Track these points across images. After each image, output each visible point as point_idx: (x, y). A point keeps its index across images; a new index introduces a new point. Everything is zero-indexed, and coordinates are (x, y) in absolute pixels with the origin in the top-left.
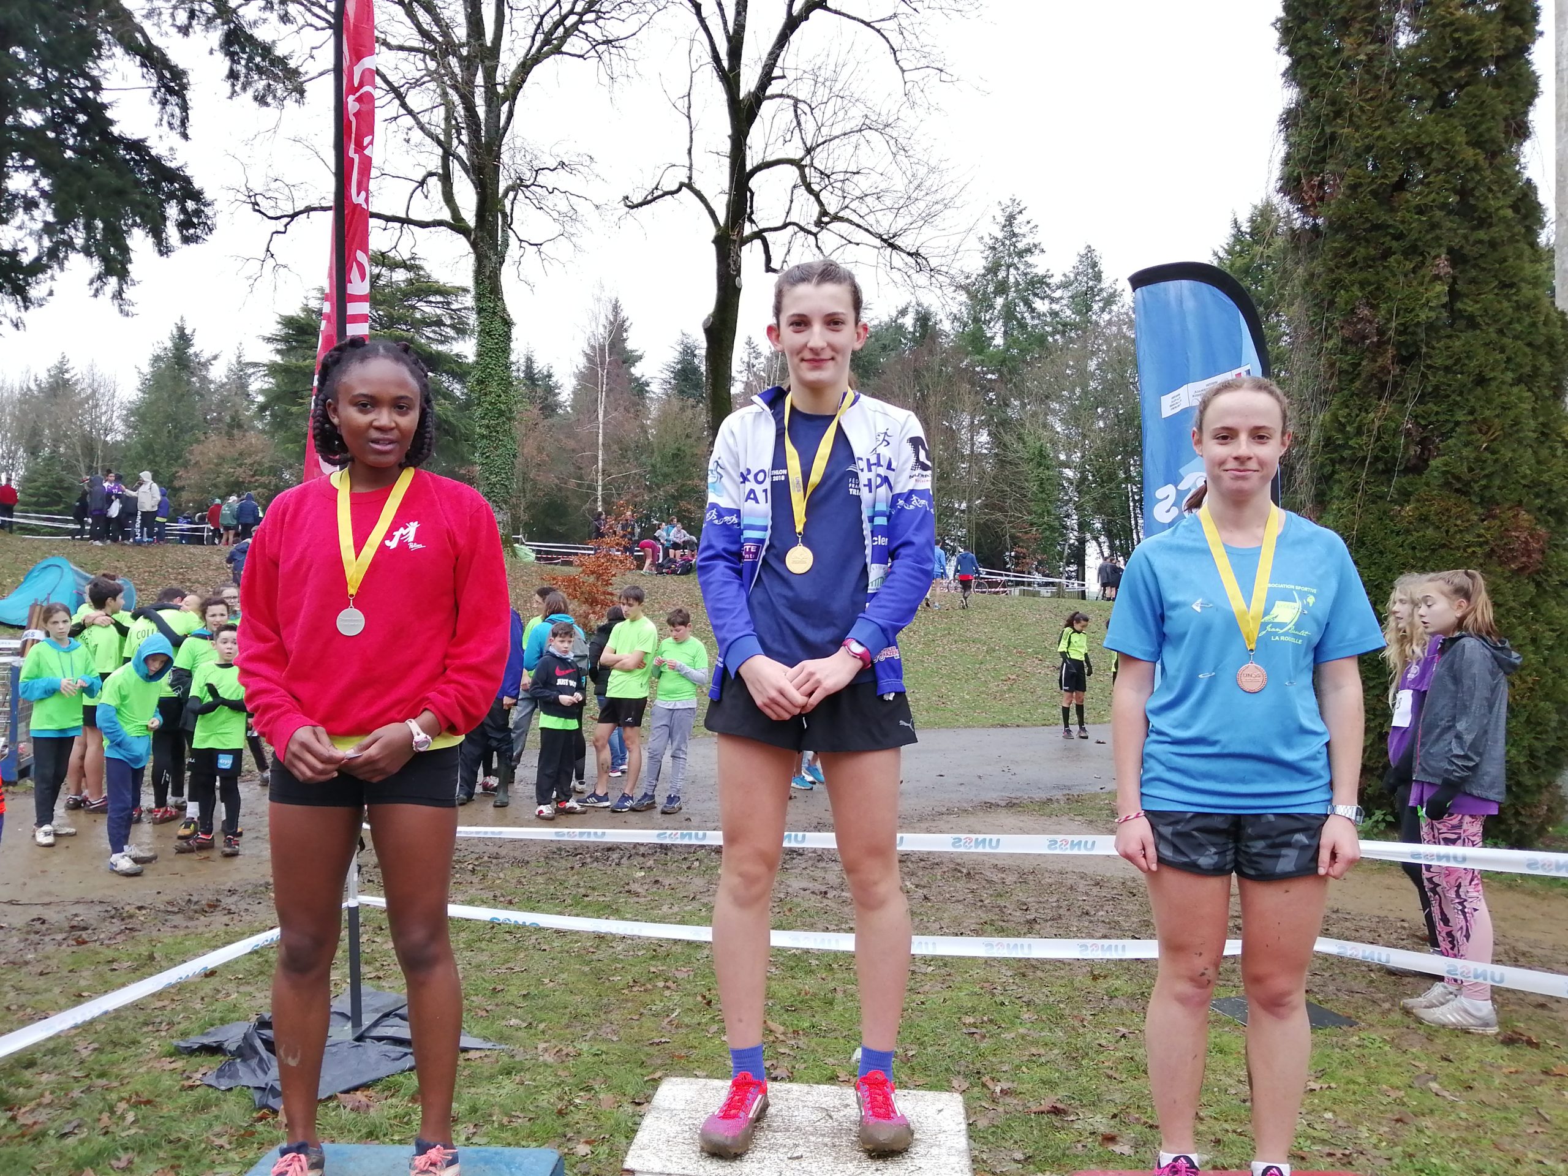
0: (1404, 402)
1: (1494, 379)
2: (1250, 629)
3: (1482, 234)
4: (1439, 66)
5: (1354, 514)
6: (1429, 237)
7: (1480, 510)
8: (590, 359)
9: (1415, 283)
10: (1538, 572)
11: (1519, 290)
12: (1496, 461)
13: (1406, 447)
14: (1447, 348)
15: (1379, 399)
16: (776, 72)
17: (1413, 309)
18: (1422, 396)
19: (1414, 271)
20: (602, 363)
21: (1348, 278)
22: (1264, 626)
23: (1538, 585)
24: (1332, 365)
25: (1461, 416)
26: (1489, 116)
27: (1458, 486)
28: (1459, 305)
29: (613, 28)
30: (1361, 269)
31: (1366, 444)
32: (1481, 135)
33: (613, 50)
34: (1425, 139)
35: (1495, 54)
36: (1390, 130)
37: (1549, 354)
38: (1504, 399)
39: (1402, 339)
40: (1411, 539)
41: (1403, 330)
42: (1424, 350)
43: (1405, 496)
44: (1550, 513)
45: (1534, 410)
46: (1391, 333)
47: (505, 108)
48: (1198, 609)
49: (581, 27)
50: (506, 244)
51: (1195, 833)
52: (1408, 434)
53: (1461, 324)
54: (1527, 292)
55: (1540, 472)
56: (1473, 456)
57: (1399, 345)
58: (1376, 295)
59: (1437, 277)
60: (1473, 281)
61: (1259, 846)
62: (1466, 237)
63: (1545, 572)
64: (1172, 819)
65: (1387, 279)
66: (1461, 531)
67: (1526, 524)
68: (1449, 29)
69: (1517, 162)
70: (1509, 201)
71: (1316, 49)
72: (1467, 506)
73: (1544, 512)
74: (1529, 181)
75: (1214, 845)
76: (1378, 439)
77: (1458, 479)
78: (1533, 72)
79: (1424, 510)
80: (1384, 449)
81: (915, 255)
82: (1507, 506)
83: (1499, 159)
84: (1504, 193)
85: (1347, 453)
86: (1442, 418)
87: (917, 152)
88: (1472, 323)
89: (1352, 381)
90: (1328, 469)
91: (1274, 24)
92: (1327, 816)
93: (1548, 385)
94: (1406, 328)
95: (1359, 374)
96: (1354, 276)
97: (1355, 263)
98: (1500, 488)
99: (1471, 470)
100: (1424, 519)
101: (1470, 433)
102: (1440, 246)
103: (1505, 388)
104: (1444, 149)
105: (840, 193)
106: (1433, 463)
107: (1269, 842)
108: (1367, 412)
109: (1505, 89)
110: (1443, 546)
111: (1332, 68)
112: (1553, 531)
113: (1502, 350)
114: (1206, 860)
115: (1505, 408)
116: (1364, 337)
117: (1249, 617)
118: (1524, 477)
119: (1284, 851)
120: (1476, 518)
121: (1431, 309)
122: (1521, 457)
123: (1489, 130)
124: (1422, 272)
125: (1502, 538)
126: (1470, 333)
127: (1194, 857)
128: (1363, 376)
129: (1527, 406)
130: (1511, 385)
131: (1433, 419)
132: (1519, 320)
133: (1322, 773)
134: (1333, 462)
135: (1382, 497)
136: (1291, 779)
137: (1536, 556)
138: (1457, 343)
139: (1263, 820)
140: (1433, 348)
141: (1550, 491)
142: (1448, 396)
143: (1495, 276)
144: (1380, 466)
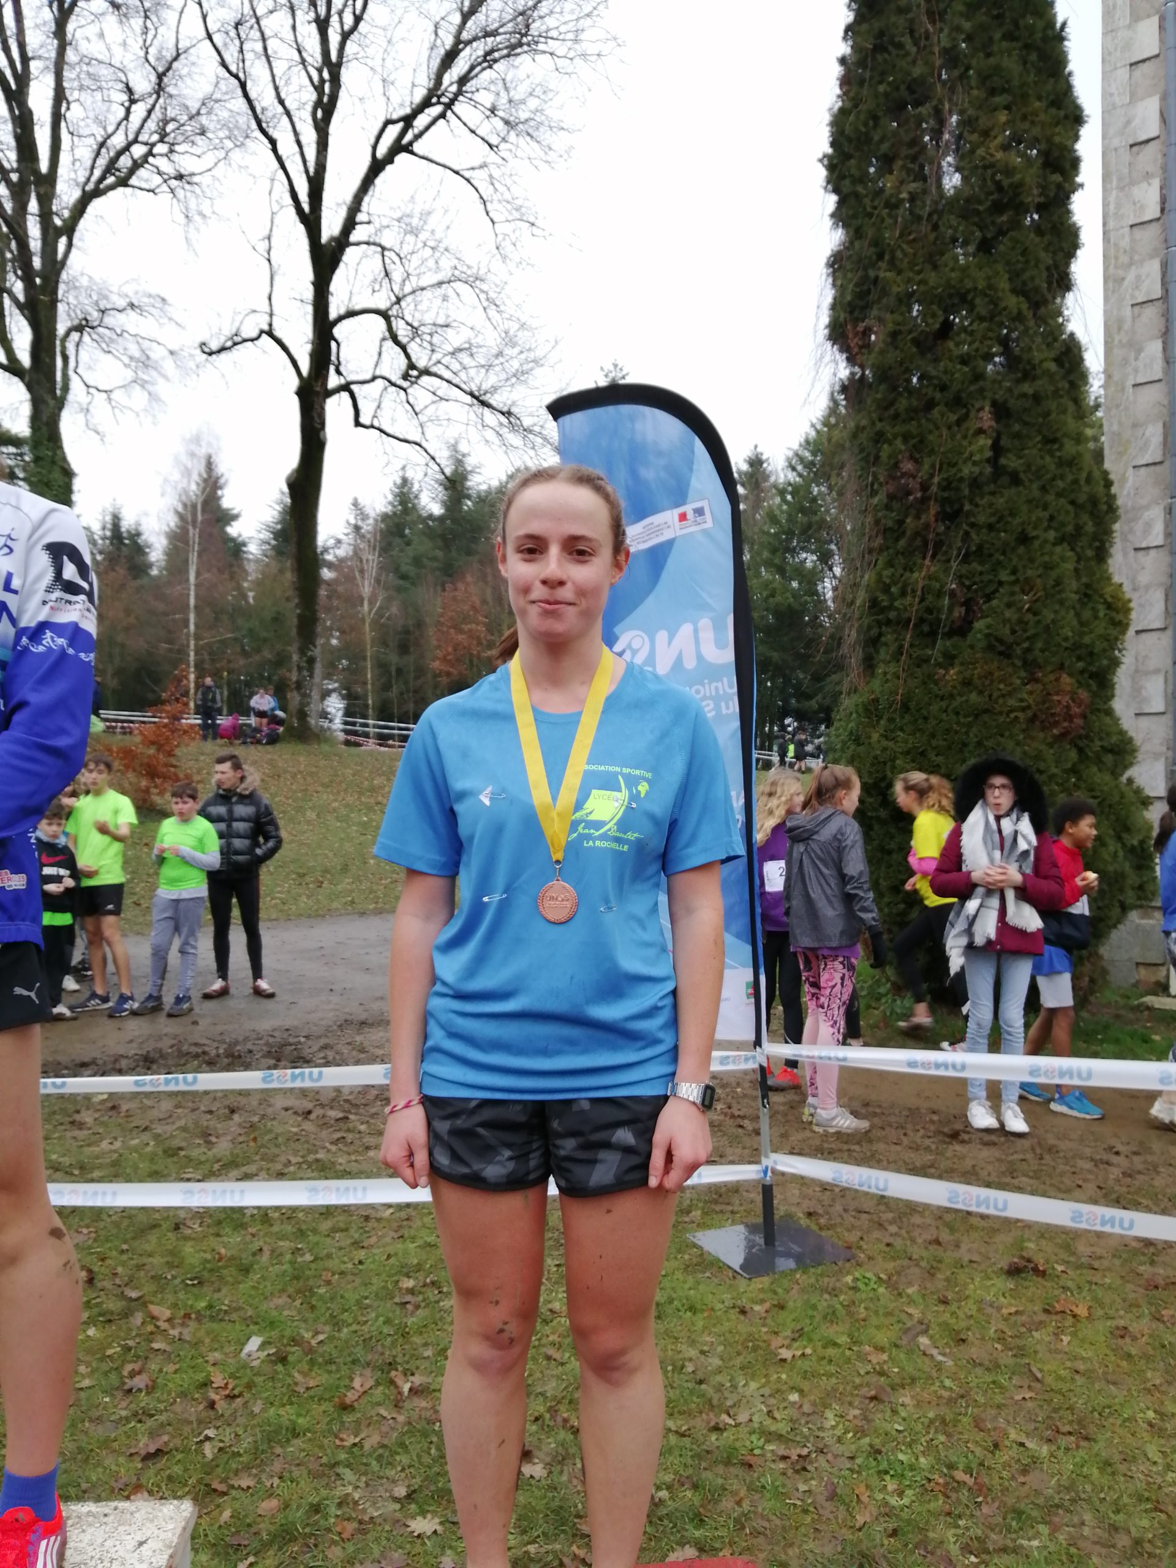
0: (949, 561)
1: (1036, 537)
2: (556, 831)
3: (1027, 388)
4: (981, 208)
5: (898, 678)
6: (972, 388)
7: (1023, 674)
8: (181, 517)
9: (959, 436)
10: (1080, 737)
11: (1062, 446)
12: (1039, 622)
13: (951, 609)
14: (991, 505)
15: (924, 558)
16: (361, 217)
17: (956, 464)
18: (967, 555)
19: (959, 423)
20: (194, 521)
21: (890, 431)
22: (574, 825)
23: (1081, 751)
24: (877, 522)
25: (1004, 576)
26: (1033, 263)
27: (1001, 648)
28: (1003, 461)
29: (186, 163)
30: (904, 421)
31: (910, 605)
32: (1024, 283)
33: (187, 187)
34: (969, 284)
35: (1037, 200)
36: (933, 274)
37: (1091, 513)
38: (1046, 558)
39: (946, 494)
40: (955, 704)
41: (947, 485)
42: (967, 507)
43: (949, 659)
44: (1092, 676)
45: (1076, 570)
46: (934, 489)
47: (63, 242)
48: (487, 802)
49: (151, 159)
50: (66, 388)
51: (481, 1131)
52: (952, 594)
53: (1005, 480)
54: (1070, 448)
55: (1082, 634)
56: (1016, 617)
57: (944, 502)
58: (919, 448)
59: (980, 431)
60: (1017, 436)
61: (568, 1146)
62: (1010, 390)
63: (1087, 737)
64: (450, 1110)
65: (930, 432)
66: (1003, 696)
67: (1068, 688)
68: (989, 172)
69: (1060, 314)
70: (1053, 354)
71: (860, 189)
72: (1010, 670)
73: (1086, 675)
74: (1072, 335)
75: (509, 1146)
76: (922, 600)
77: (1001, 641)
78: (1074, 224)
79: (967, 674)
80: (929, 611)
81: (508, 414)
82: (1049, 669)
83: (1042, 311)
84: (1048, 345)
85: (892, 615)
86: (986, 578)
87: (509, 309)
88: (1015, 480)
89: (897, 540)
90: (874, 632)
91: (821, 161)
92: (666, 1098)
93: (1090, 546)
94: (950, 483)
95: (904, 533)
96: (897, 429)
97: (896, 416)
98: (1042, 651)
99: (1013, 632)
100: (967, 683)
101: (1013, 594)
102: (984, 398)
103: (1048, 547)
104: (986, 295)
105: (429, 347)
106: (979, 625)
107: (581, 1140)
108: (912, 571)
109: (1048, 237)
110: (986, 711)
111: (875, 208)
112: (1095, 695)
113: (1045, 507)
114: (493, 1171)
115: (1048, 567)
116: (909, 493)
117: (554, 814)
118: (1066, 639)
119: (602, 1155)
120: (1018, 682)
121: (975, 463)
122: (1064, 618)
123: (1032, 278)
124: (965, 425)
125: (1044, 702)
126: (1013, 490)
127: (476, 1167)
128: (908, 533)
129: (1069, 566)
130: (1054, 544)
131: (977, 579)
132: (1062, 477)
133: (661, 1035)
134: (879, 624)
135: (927, 660)
136: (614, 1048)
137: (1079, 722)
138: (1002, 500)
139: (575, 1108)
140: (977, 506)
141: (1091, 654)
142: (991, 555)
143: (1039, 432)
144: (926, 628)
